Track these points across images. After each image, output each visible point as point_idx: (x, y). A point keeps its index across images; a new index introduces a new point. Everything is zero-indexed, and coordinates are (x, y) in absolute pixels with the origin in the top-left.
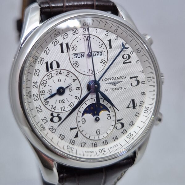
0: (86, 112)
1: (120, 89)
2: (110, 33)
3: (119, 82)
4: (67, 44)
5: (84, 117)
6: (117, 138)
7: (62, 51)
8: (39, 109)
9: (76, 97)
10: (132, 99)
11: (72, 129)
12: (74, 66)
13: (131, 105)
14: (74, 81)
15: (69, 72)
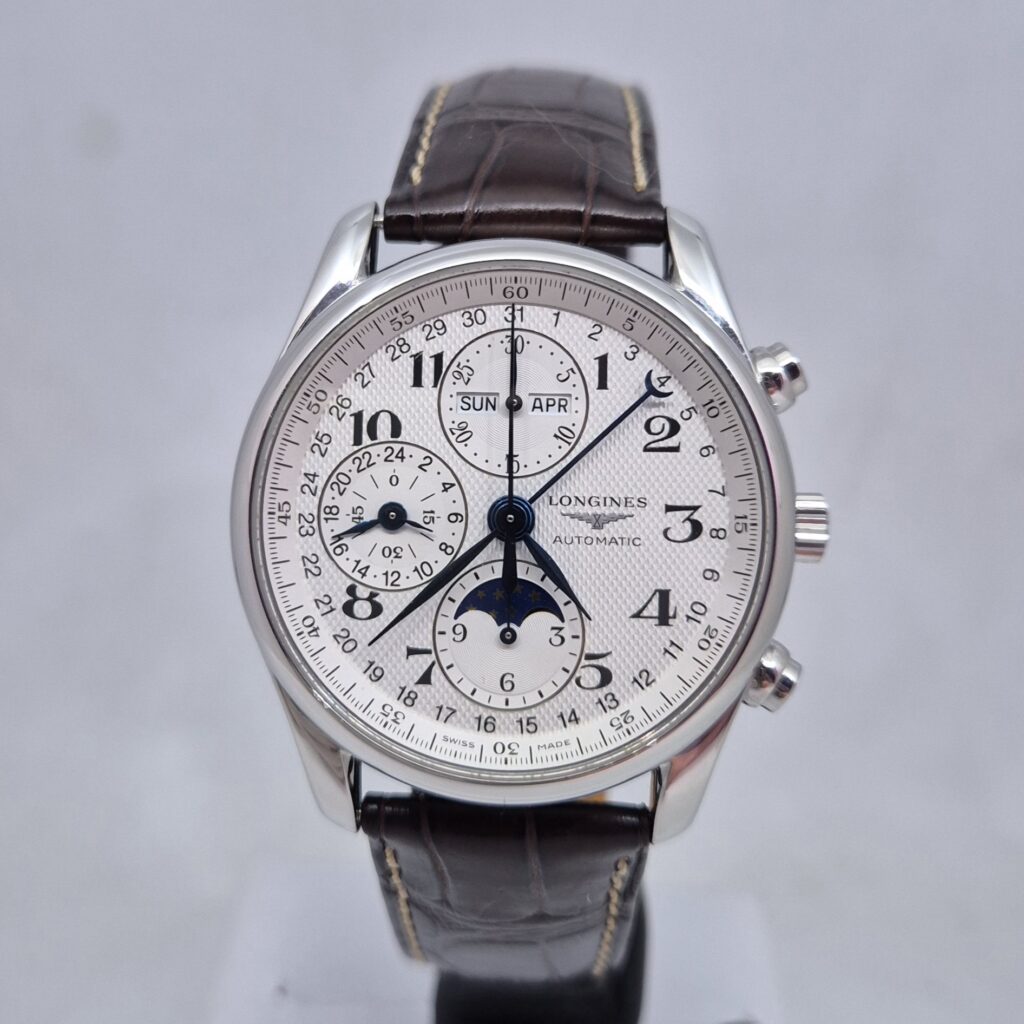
0: (472, 602)
1: (614, 541)
2: (606, 331)
3: (614, 518)
4: (438, 358)
5: (464, 618)
6: (575, 718)
7: (418, 382)
8: (310, 566)
9: (444, 547)
10: (661, 587)
11: (411, 652)
12: (452, 438)
13: (653, 609)
14: (446, 490)
15: (431, 456)
